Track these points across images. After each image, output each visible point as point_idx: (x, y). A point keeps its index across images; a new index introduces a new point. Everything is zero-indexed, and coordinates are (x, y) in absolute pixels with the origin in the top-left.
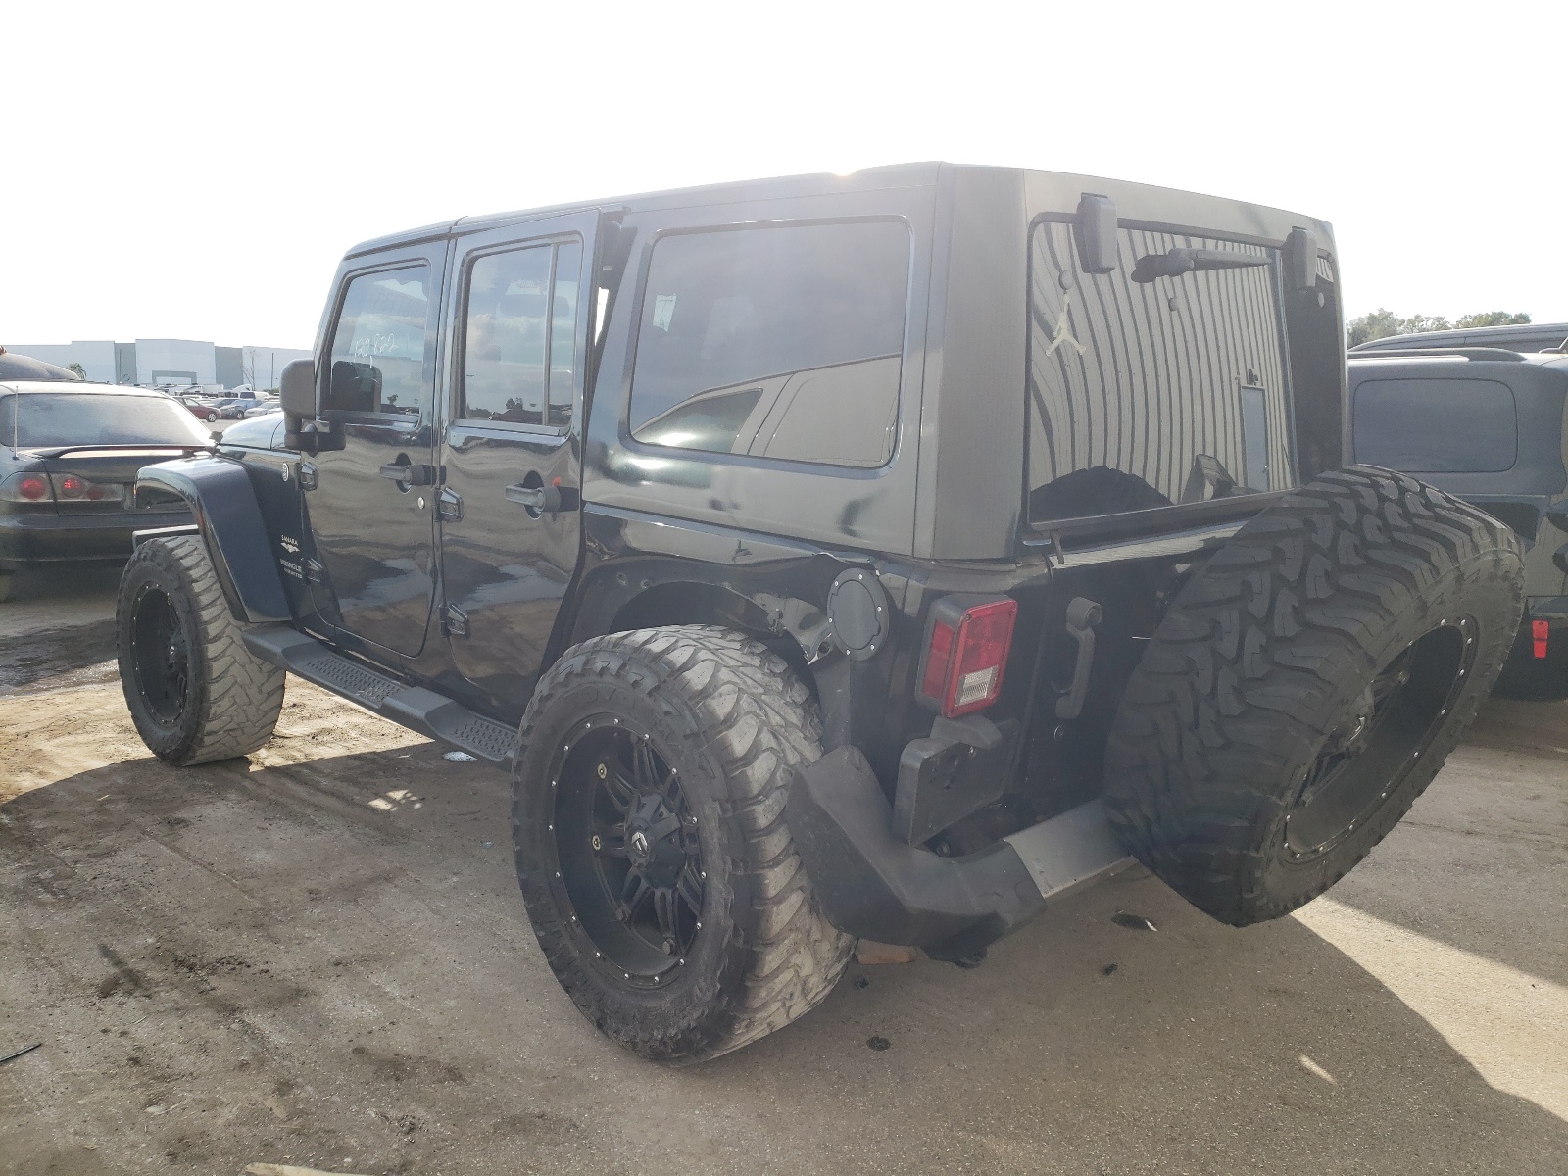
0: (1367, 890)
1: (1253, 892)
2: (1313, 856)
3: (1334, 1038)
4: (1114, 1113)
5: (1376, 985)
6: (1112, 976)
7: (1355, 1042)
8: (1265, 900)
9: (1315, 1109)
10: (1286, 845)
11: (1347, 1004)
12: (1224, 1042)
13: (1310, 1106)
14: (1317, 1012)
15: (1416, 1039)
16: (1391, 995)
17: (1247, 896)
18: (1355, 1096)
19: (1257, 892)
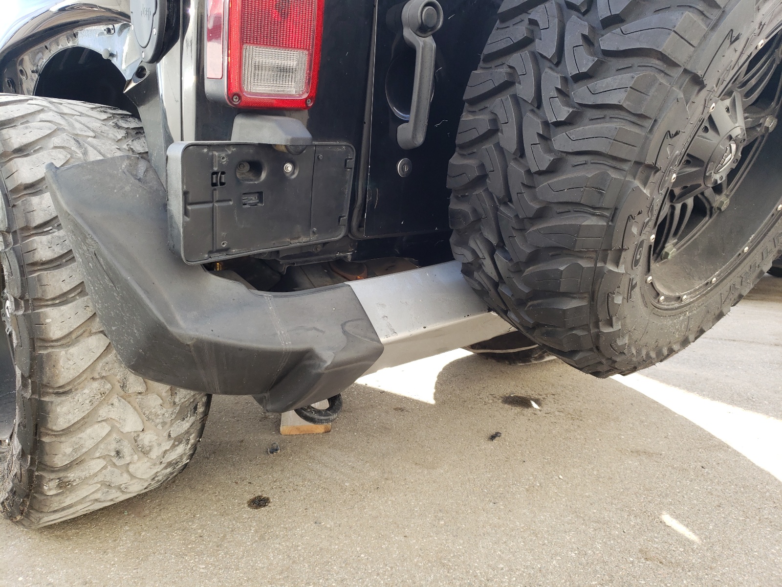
0: (707, 379)
1: (611, 325)
2: (677, 305)
3: (692, 491)
4: (468, 572)
5: (722, 447)
6: (495, 441)
7: (712, 494)
8: (626, 340)
9: (678, 565)
10: (650, 278)
11: (700, 462)
12: (588, 497)
13: (673, 561)
14: (674, 468)
15: (768, 491)
16: (737, 454)
17: (606, 330)
18: (718, 548)
19: (617, 326)
